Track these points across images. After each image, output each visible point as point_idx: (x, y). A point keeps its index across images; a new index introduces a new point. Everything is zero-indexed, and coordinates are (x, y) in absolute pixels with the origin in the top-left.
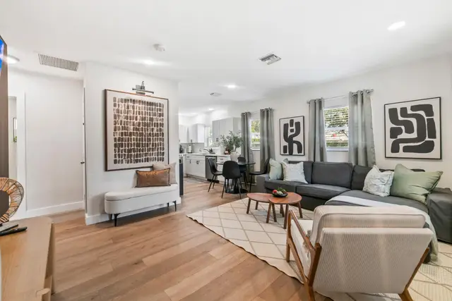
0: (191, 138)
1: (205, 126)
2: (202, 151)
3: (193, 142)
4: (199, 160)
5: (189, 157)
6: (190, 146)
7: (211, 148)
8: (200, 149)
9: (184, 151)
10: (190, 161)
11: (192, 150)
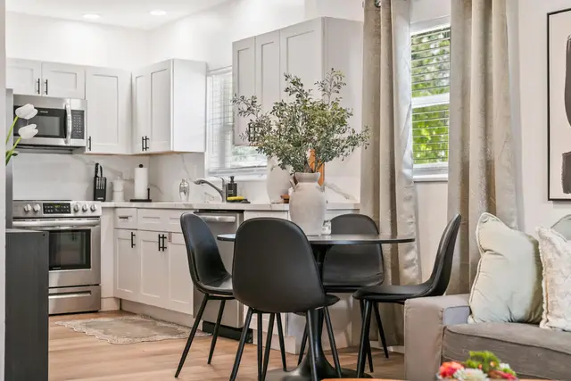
0: (143, 131)
1: (208, 72)
2: (193, 188)
3: (154, 147)
4: (170, 233)
5: (130, 220)
6: (141, 166)
7: (232, 178)
8: (183, 181)
9: (112, 191)
10: (132, 235)
11: (149, 190)
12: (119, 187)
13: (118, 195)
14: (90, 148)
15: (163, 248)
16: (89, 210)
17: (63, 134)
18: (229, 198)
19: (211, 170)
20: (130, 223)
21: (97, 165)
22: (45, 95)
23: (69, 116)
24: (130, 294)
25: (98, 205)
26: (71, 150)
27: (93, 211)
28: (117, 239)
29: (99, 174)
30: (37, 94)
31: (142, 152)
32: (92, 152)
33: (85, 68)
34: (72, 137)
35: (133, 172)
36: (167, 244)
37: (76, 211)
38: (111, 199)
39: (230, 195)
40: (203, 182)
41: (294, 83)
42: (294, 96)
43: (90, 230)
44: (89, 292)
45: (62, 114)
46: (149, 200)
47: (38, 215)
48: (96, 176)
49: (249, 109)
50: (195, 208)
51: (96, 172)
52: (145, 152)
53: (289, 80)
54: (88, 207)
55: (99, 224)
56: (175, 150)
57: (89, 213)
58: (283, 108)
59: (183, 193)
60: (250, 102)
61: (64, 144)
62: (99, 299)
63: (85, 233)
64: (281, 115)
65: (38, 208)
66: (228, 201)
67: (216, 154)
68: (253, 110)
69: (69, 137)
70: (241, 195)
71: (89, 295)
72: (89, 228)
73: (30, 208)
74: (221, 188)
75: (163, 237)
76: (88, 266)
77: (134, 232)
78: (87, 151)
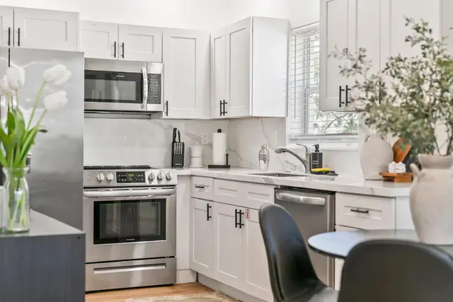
0: (221, 94)
1: (291, 30)
2: (273, 156)
3: (232, 112)
4: (248, 209)
5: (206, 190)
6: (219, 131)
7: (317, 147)
8: (263, 148)
9: (191, 157)
10: (208, 207)
11: (227, 155)
12: (197, 152)
13: (196, 161)
14: (167, 113)
15: (241, 225)
16: (165, 179)
17: (140, 99)
18: (313, 170)
19: (293, 137)
20: (206, 193)
21: (175, 130)
22: (121, 59)
23: (145, 80)
24: (206, 270)
25: (174, 173)
26: (150, 115)
27: (168, 179)
28: (193, 209)
29: (177, 140)
30: (113, 58)
31: (219, 117)
32: (169, 117)
33: (163, 31)
34: (148, 102)
35: (211, 137)
36: (244, 220)
37: (151, 180)
38: (189, 166)
39: (315, 167)
40: (284, 151)
41: (417, 29)
42: (418, 45)
43: (165, 200)
44: (164, 264)
45: (138, 78)
46: (227, 167)
47: (111, 184)
48: (174, 141)
49: (355, 66)
50: (275, 183)
51: (174, 137)
52: (223, 117)
53: (411, 25)
54: (163, 176)
55: (174, 193)
56: (254, 115)
57: (164, 182)
58: (401, 64)
59: (262, 162)
60: (356, 57)
61: (141, 110)
62: (174, 271)
63: (159, 203)
64: (396, 75)
65: (112, 176)
66: (312, 173)
67: (298, 119)
68: (360, 68)
69: (145, 101)
70: (327, 166)
71: (164, 267)
72: (164, 197)
73: (102, 177)
74: (304, 157)
75: (240, 213)
76: (163, 237)
77: (211, 204)
78: (164, 116)
